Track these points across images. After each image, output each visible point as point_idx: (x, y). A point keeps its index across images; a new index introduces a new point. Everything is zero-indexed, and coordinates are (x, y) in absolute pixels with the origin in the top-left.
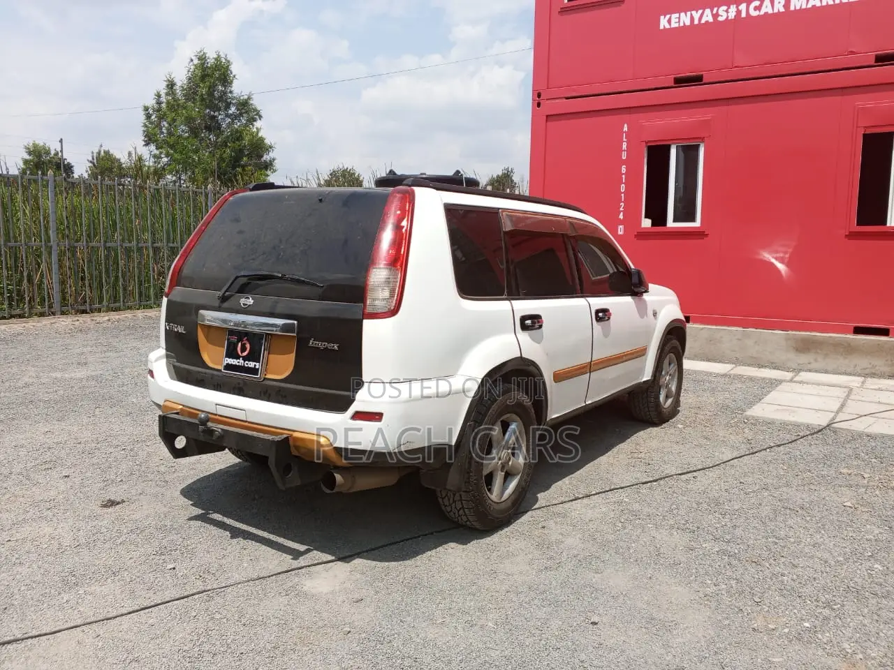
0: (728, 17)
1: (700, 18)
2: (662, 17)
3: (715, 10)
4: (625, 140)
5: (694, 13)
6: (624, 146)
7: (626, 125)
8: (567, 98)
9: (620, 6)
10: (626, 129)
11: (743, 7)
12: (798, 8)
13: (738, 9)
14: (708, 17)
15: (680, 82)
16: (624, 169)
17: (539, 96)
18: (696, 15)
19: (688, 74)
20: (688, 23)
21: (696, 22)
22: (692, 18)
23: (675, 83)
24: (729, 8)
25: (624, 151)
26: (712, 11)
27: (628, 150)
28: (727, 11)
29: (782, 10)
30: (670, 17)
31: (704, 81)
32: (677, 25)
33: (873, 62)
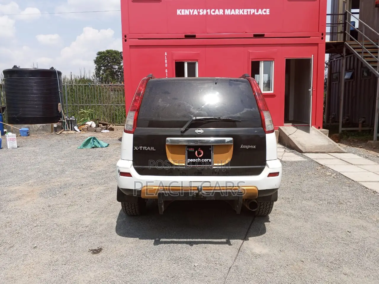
0: (203, 14)
1: (193, 13)
2: (178, 10)
3: (198, 10)
4: (166, 59)
5: (190, 10)
6: (166, 61)
7: (166, 53)
8: (139, 39)
9: (160, 3)
10: (166, 54)
11: (209, 11)
12: (228, 14)
13: (207, 11)
14: (196, 12)
15: (187, 37)
16: (166, 71)
17: (125, 37)
18: (191, 11)
19: (190, 34)
20: (188, 14)
21: (191, 14)
22: (190, 12)
23: (185, 37)
24: (203, 10)
25: (166, 63)
26: (197, 10)
27: (168, 63)
28: (203, 11)
29: (222, 14)
30: (181, 10)
31: (196, 38)
32: (184, 14)
33: (252, 36)
